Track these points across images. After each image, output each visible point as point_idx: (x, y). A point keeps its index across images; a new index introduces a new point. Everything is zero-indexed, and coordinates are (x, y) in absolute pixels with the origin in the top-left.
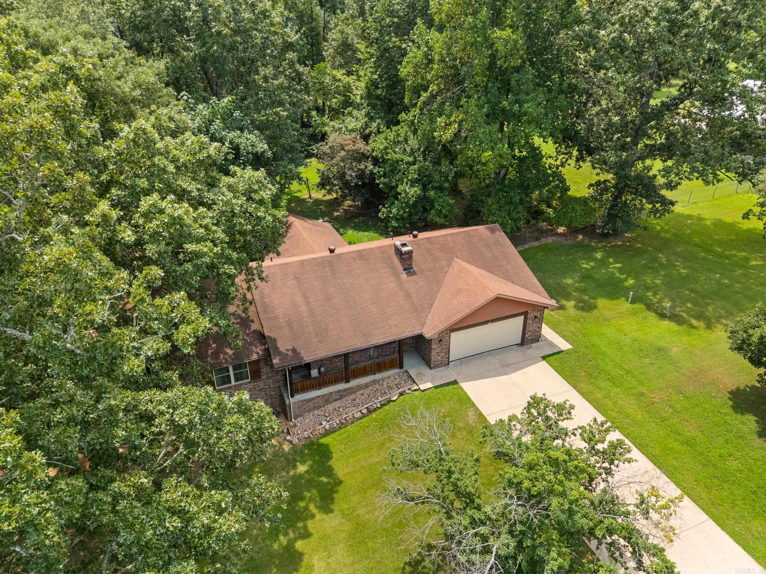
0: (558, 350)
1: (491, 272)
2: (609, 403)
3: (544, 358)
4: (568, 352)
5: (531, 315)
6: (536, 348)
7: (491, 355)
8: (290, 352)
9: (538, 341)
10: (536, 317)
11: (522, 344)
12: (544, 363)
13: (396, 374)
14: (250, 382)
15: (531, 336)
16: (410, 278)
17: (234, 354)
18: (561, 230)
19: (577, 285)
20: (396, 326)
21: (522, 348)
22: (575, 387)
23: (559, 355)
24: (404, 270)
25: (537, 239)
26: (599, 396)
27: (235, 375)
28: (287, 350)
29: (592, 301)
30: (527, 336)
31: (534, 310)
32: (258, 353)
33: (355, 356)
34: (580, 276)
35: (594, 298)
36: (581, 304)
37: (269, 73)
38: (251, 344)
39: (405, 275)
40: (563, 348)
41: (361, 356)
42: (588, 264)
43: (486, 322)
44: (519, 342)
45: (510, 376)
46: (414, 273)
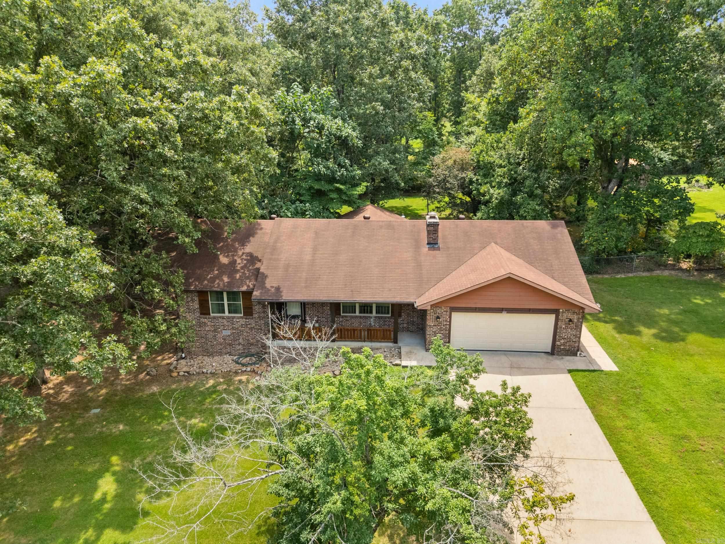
0: (596, 368)
1: (531, 263)
2: (630, 435)
3: (570, 371)
4: (609, 374)
5: (565, 316)
6: (568, 361)
7: (505, 355)
8: (273, 289)
9: (575, 355)
10: (570, 320)
11: (552, 353)
12: (568, 376)
13: (387, 347)
14: (242, 318)
15: (564, 344)
16: (431, 252)
17: (228, 282)
18: (685, 265)
19: (673, 316)
20: (390, 290)
21: (550, 357)
22: (593, 408)
23: (593, 374)
24: (428, 244)
25: (650, 270)
26: (619, 424)
27: (229, 305)
28: (272, 287)
29: (681, 334)
30: (558, 343)
31: (568, 311)
32: (248, 286)
33: (353, 320)
34: (682, 310)
35: (685, 331)
36: (664, 334)
37: (375, 72)
38: (248, 278)
39: (427, 249)
40: (604, 368)
41: (360, 322)
42: (702, 300)
43: (500, 310)
44: (549, 350)
45: (513, 377)
46: (439, 249)
